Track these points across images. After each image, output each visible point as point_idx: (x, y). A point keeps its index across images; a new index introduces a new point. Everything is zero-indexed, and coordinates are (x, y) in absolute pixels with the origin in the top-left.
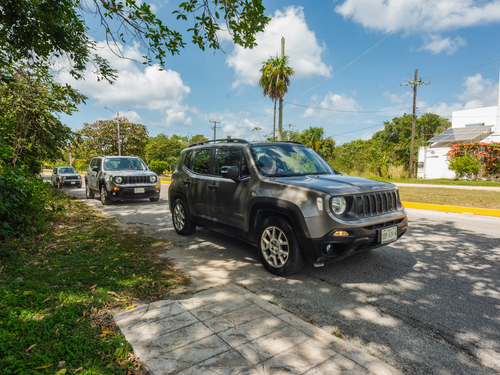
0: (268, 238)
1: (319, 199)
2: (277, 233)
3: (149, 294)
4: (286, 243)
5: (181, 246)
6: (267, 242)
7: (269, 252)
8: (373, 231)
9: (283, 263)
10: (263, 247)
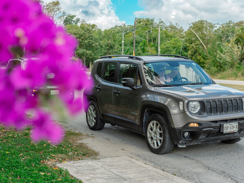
0: (152, 129)
1: (181, 103)
2: (157, 125)
3: (74, 158)
4: (162, 132)
5: (93, 137)
6: (151, 132)
7: (152, 138)
8: (218, 124)
9: (160, 144)
10: (148, 135)
